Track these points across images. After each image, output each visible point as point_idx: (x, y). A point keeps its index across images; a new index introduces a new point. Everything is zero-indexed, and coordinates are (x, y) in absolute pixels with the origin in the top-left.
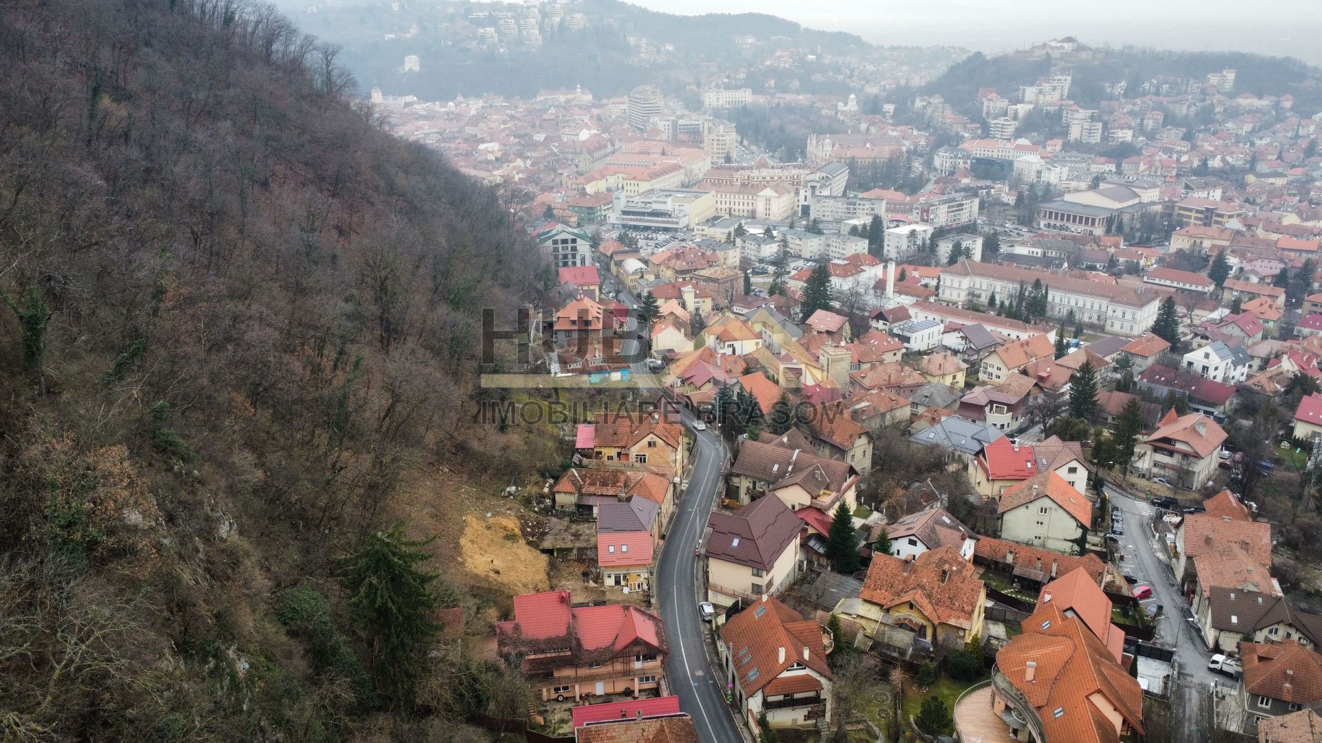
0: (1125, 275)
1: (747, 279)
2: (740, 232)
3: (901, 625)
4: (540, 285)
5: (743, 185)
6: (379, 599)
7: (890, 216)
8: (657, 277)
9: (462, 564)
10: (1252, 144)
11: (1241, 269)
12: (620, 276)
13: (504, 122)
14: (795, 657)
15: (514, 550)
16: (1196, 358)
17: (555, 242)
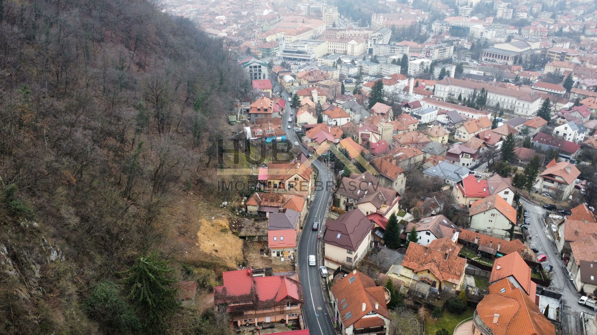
0: (523, 85)
1: (343, 86)
2: (339, 61)
3: (423, 281)
4: (243, 90)
5: (341, 38)
6: (142, 296)
7: (411, 54)
8: (300, 84)
9: (198, 247)
10: (583, 20)
11: (578, 83)
12: (282, 84)
13: (228, 6)
14: (371, 308)
15: (226, 238)
16: (560, 129)
17: (251, 67)
